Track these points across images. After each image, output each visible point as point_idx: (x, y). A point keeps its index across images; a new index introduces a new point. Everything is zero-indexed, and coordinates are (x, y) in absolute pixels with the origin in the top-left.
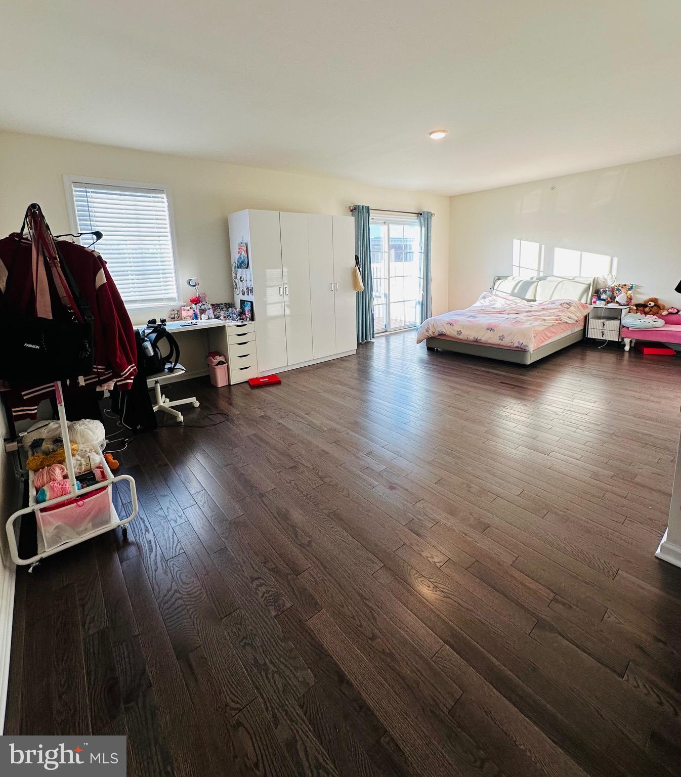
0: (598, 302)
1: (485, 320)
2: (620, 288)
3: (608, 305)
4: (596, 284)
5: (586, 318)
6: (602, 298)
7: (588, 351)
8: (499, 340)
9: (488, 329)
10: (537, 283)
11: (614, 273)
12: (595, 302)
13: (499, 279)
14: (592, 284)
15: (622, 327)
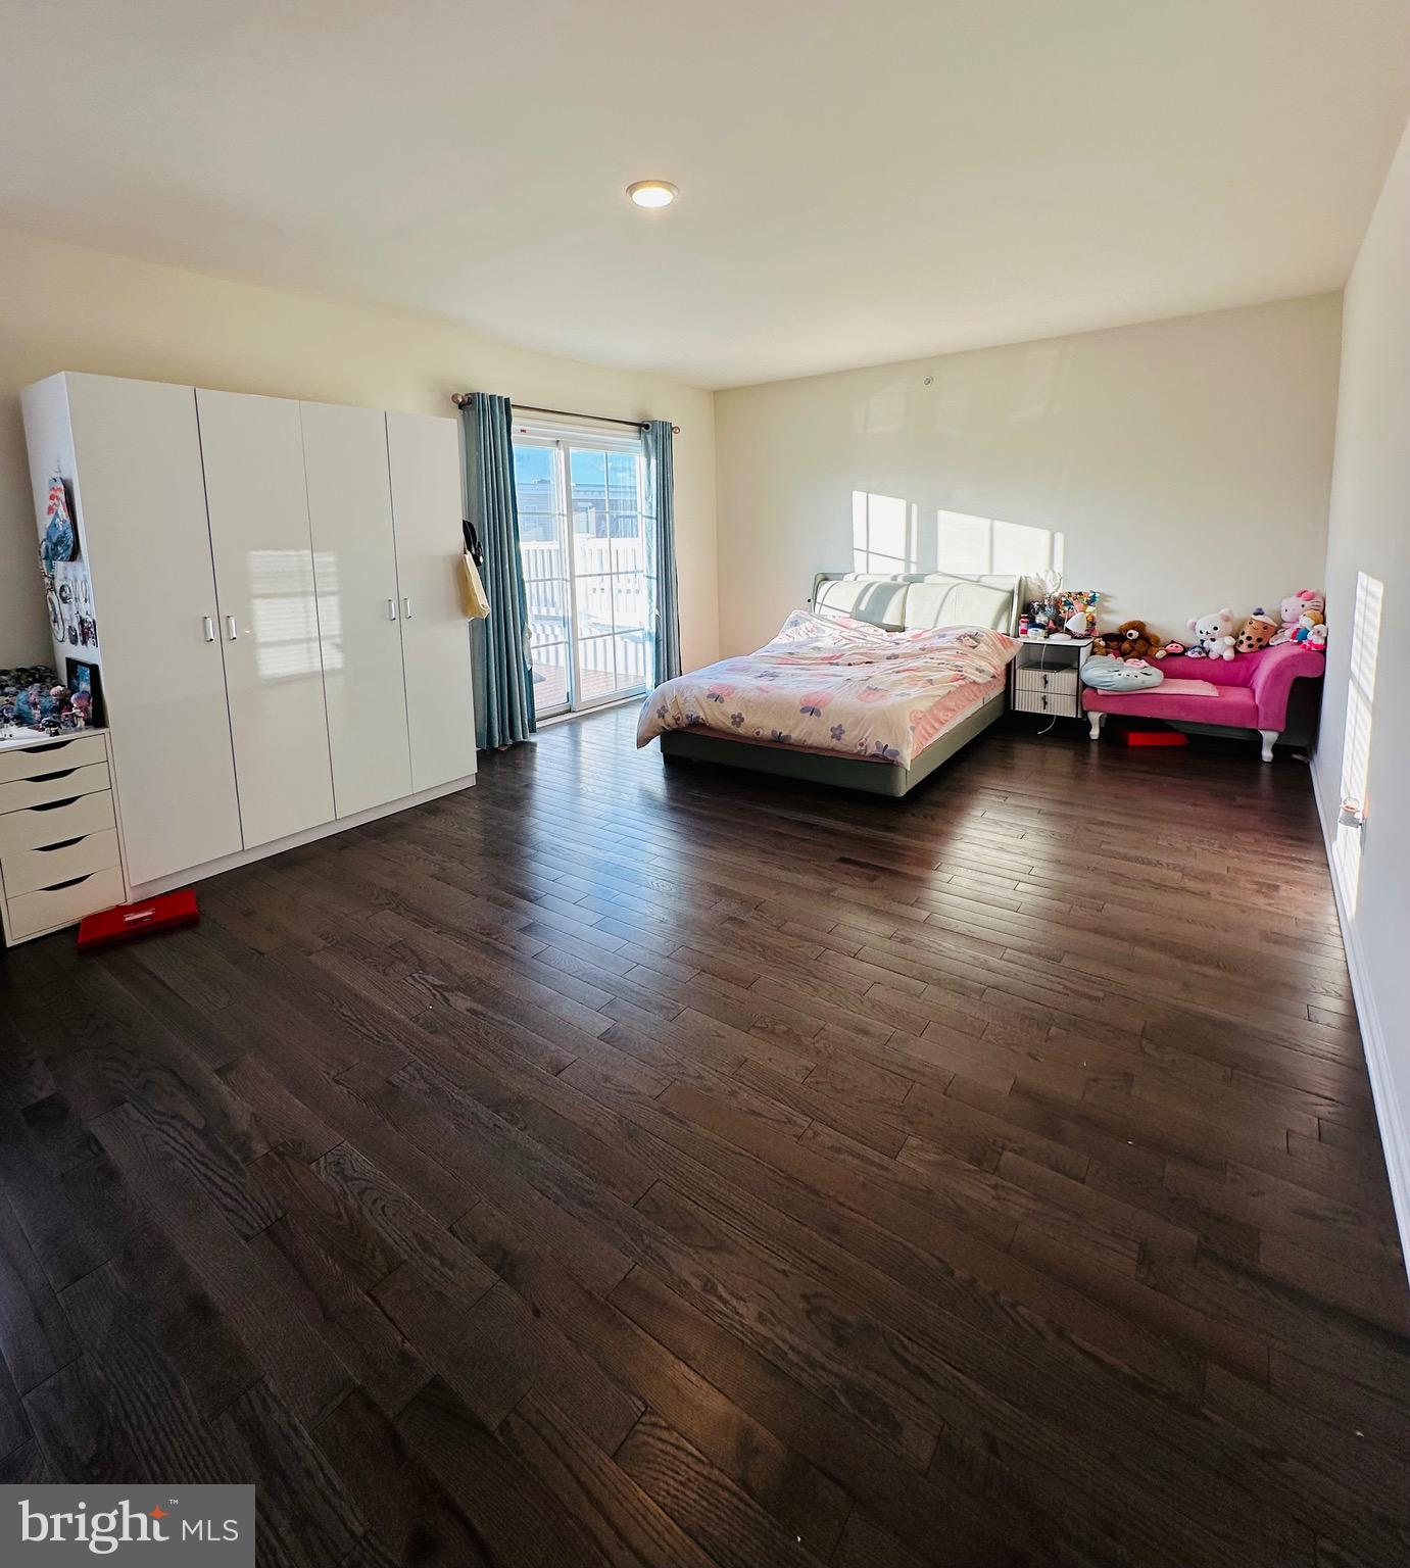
0: (1031, 631)
1: (796, 686)
2: (1071, 599)
3: (1052, 637)
4: (1025, 592)
5: (1009, 669)
6: (1038, 621)
7: (1018, 746)
8: (833, 737)
9: (803, 711)
10: (904, 589)
11: (1058, 568)
12: (1025, 632)
13: (826, 579)
14: (1016, 592)
15: (1082, 686)
